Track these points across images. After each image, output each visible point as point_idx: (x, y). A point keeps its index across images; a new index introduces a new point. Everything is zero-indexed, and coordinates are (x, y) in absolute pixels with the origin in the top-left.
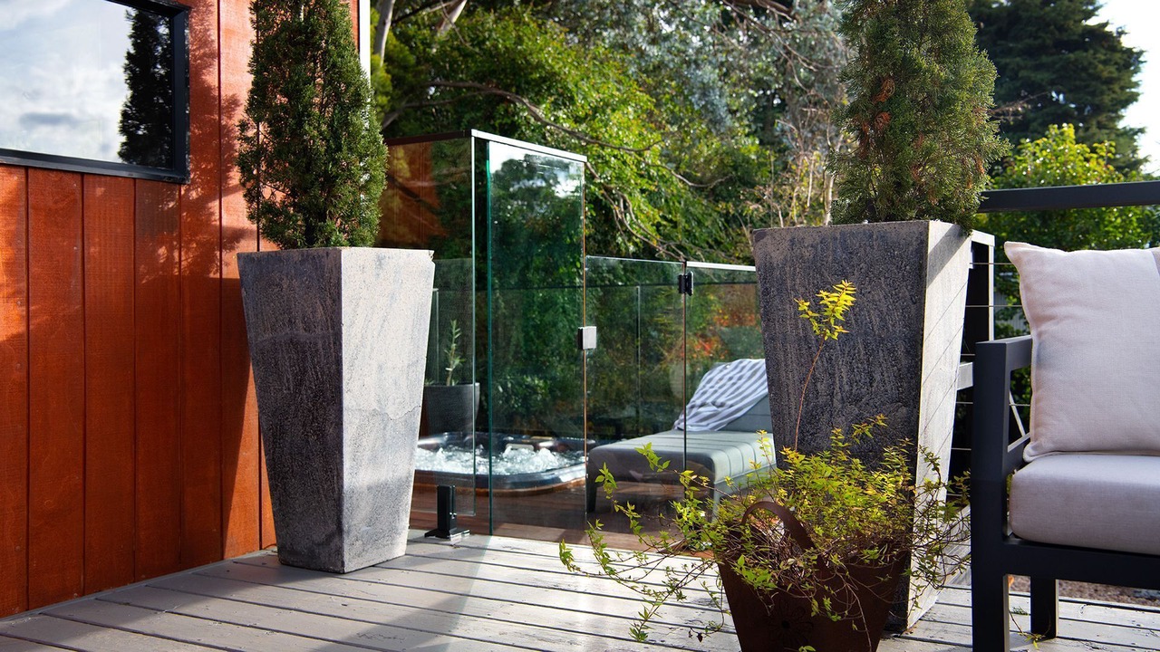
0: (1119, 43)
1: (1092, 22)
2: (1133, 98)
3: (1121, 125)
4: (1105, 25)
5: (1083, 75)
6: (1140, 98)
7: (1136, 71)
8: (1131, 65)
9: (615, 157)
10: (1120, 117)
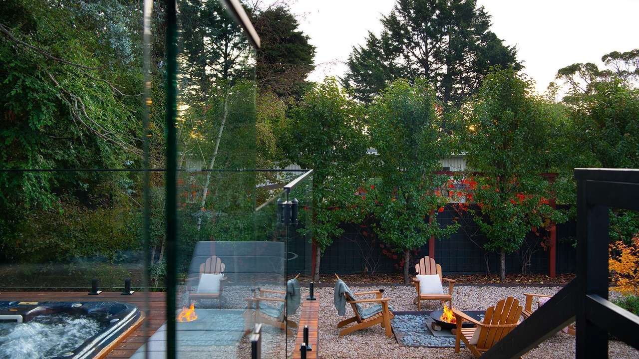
0: (307, 42)
1: (296, 31)
2: (312, 68)
3: (306, 80)
4: (302, 33)
5: (293, 55)
6: (315, 68)
7: (313, 56)
8: (311, 53)
9: (70, 71)
10: (306, 76)
